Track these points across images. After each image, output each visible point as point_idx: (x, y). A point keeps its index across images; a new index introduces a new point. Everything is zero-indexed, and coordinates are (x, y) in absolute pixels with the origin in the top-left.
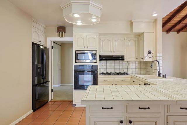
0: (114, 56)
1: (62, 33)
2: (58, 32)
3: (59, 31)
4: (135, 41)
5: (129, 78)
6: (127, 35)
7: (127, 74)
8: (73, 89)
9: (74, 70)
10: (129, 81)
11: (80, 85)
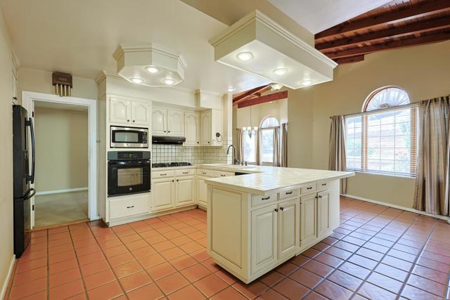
0: (168, 137)
1: (65, 87)
2: (54, 84)
3: (58, 82)
4: (196, 118)
5: (194, 170)
6: (186, 109)
7: (189, 164)
8: (107, 195)
9: (107, 161)
10: (193, 173)
11: (120, 187)
